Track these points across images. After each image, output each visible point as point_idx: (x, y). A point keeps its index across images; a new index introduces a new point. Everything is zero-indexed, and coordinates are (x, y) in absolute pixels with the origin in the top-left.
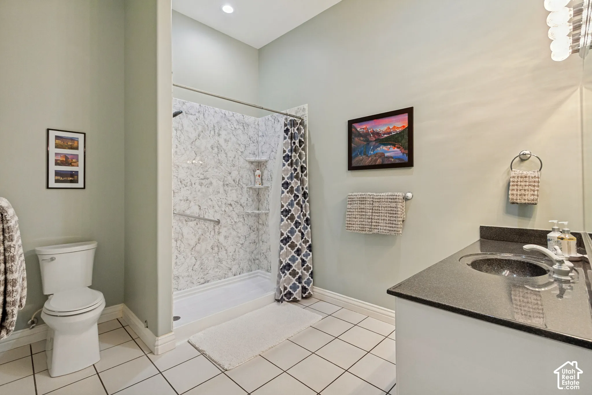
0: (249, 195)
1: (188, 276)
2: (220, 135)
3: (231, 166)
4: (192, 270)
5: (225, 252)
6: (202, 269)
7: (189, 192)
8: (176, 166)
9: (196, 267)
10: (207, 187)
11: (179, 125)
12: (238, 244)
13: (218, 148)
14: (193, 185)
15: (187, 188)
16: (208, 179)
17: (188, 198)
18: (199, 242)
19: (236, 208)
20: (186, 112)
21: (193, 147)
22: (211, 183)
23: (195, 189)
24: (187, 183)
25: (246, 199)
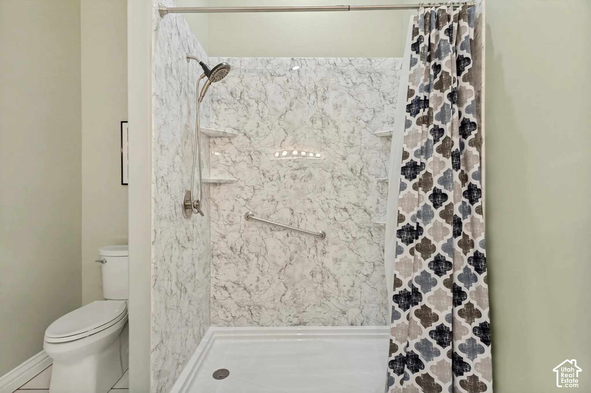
0: (381, 194)
1: (274, 309)
2: (326, 98)
3: (345, 147)
4: (281, 301)
5: (335, 284)
6: (295, 302)
7: (276, 189)
8: (256, 153)
9: (287, 297)
10: (303, 181)
11: (261, 95)
12: (359, 275)
13: (322, 121)
14: (282, 179)
15: (273, 183)
16: (304, 169)
17: (275, 197)
18: (292, 263)
19: (356, 215)
20: (271, 74)
21: (282, 123)
22: (310, 175)
23: (285, 184)
24: (273, 176)
25: (376, 201)
